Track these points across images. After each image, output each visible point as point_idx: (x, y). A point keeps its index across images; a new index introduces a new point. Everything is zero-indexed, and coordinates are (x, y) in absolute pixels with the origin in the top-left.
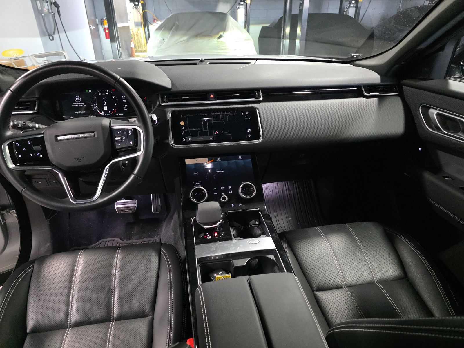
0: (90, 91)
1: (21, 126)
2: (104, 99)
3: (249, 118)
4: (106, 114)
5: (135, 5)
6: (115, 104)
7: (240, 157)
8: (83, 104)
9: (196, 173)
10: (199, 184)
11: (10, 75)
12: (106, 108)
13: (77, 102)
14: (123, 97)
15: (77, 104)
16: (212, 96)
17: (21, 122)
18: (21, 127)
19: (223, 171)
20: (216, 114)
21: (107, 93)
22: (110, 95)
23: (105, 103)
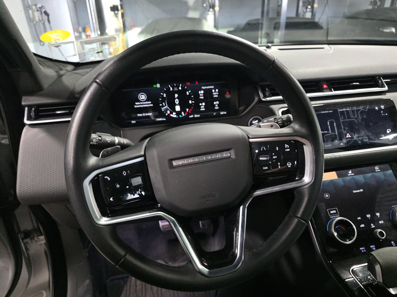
0: (158, 86)
1: (97, 142)
2: (176, 96)
3: (387, 114)
4: (179, 116)
5: (115, 14)
6: (190, 102)
7: (377, 168)
8: (149, 104)
9: (327, 196)
10: (335, 212)
11: (49, 67)
12: (178, 108)
13: (142, 102)
14: (200, 92)
15: (141, 103)
16: (325, 86)
17: (95, 136)
18: (95, 143)
19: (362, 190)
20: (343, 110)
21: (180, 88)
22: (184, 91)
23: (177, 102)
